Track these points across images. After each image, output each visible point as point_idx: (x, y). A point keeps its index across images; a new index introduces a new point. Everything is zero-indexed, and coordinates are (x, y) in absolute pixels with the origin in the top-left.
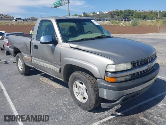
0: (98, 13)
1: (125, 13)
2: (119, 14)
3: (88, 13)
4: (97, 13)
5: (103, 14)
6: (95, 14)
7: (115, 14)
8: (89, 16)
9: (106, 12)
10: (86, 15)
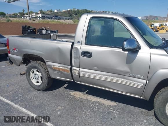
0: (56, 11)
1: (82, 12)
2: (77, 13)
3: (46, 11)
4: (54, 11)
5: (61, 12)
6: (52, 12)
7: (73, 13)
8: (47, 14)
9: (64, 11)
10: (43, 13)
